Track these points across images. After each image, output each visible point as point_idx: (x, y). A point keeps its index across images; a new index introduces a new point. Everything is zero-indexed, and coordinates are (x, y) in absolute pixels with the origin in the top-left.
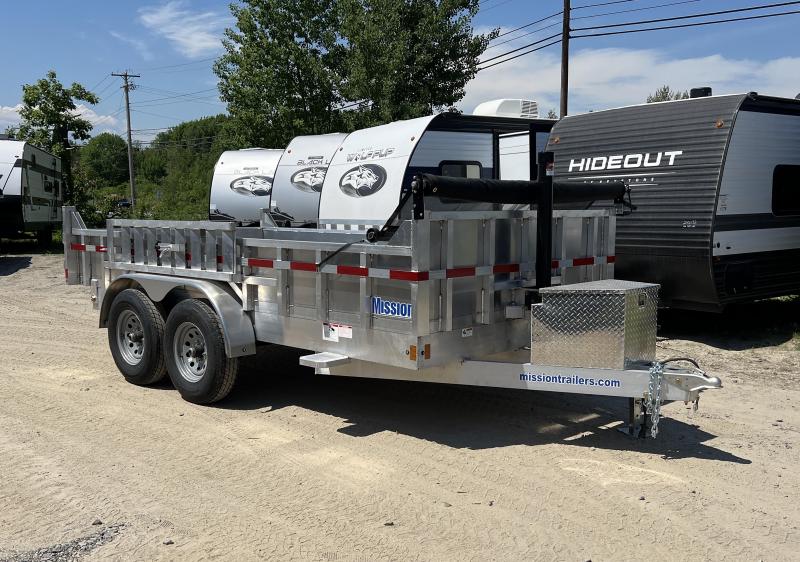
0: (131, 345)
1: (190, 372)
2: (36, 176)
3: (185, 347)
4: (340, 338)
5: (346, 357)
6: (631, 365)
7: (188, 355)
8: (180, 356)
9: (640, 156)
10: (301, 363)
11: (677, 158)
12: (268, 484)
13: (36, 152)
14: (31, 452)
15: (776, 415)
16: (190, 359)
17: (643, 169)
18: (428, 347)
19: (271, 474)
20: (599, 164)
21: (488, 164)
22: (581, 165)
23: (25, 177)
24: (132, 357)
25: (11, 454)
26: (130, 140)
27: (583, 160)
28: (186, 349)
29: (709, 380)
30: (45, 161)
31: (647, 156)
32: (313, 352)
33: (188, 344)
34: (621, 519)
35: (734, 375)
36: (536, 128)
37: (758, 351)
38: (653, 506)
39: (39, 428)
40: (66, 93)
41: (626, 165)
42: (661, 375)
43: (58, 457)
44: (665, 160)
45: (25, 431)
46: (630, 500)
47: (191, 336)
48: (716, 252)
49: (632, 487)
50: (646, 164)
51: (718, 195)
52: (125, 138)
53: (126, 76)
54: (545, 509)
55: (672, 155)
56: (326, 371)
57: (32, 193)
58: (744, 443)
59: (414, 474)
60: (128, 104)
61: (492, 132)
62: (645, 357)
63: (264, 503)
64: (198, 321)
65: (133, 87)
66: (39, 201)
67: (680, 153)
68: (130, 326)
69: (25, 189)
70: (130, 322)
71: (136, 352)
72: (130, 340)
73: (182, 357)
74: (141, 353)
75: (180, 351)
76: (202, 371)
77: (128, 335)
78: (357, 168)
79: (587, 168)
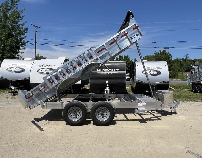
4: (143, 105)
16: (99, 116)
17: (112, 72)
41: (109, 71)
70: (72, 110)
71: (74, 117)
72: (71, 115)
73: (97, 116)
74: (77, 117)
75: (97, 114)
76: (105, 118)
77: (71, 113)
78: (44, 68)
79: (101, 71)
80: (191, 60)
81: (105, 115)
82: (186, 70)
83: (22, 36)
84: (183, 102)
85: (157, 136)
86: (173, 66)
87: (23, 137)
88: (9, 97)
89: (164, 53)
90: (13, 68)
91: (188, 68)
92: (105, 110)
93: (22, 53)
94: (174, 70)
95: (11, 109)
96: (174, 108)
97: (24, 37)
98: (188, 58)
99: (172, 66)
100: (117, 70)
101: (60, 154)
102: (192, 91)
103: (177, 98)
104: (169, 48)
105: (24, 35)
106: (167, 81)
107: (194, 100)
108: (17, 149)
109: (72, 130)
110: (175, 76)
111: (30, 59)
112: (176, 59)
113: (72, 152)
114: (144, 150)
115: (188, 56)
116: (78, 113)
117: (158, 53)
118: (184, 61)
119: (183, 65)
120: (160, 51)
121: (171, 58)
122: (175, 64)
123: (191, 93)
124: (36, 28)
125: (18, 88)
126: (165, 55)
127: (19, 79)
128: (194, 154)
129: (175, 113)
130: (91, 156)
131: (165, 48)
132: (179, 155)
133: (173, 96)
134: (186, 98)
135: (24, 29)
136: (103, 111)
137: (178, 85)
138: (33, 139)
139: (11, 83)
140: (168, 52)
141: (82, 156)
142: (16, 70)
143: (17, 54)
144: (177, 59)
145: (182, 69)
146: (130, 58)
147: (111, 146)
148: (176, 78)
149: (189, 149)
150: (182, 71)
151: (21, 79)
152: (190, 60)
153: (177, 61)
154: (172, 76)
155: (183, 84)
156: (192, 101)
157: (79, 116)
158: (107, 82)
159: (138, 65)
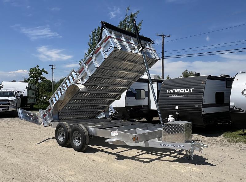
0: (61, 136)
1: (77, 144)
2: (31, 91)
3: (75, 137)
4: (115, 135)
5: (117, 140)
6: (186, 142)
7: (76, 139)
8: (74, 139)
9: (184, 90)
10: (106, 141)
11: (193, 90)
12: (99, 173)
13: (31, 85)
14: (39, 164)
15: (220, 154)
16: (77, 140)
17: (184, 93)
18: (138, 138)
19: (100, 170)
20: (174, 91)
21: (147, 90)
22: (170, 91)
23: (28, 91)
24: (61, 139)
25: (34, 165)
26: (53, 81)
27: (170, 90)
28: (75, 138)
29: (205, 146)
30: (33, 87)
31: (186, 89)
32: (108, 139)
33: (76, 136)
34: (186, 180)
35: (209, 143)
36: (158, 82)
37: (214, 137)
38: (193, 177)
39: (40, 158)
40: (41, 71)
41: (181, 92)
42: (193, 144)
43: (46, 166)
44: (190, 90)
45: (36, 159)
46: (188, 175)
47: (77, 134)
48: (203, 113)
49: (188, 172)
50: (185, 91)
51: (203, 99)
52: (52, 81)
53: (53, 66)
54: (168, 178)
55: (192, 89)
56: (111, 143)
57: (29, 96)
58: (213, 161)
59: (135, 170)
60: (53, 73)
61: (147, 82)
62: (189, 140)
63: (99, 177)
64: (79, 131)
65: (54, 68)
66: (31, 98)
67: (193, 89)
68: (61, 132)
69: (28, 95)
74: (64, 138)
76: (80, 143)
77: (60, 134)
124: (163, 38)
136: (79, 135)
158: (177, 108)
159: (237, 80)
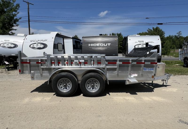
4: (134, 76)
20: (95, 45)
21: (63, 44)
61: (63, 38)
70: (62, 81)
71: (64, 89)
72: (61, 86)
73: (87, 87)
74: (67, 89)
75: (87, 86)
76: (95, 89)
77: (61, 85)
78: (35, 43)
79: (93, 46)
80: (184, 37)
81: (96, 87)
82: (178, 47)
83: (14, 13)
84: (174, 75)
85: (147, 107)
86: (166, 43)
87: (12, 107)
88: (4, 72)
89: (157, 30)
90: (6, 44)
91: (180, 45)
92: (95, 81)
93: (15, 30)
94: (166, 47)
95: (4, 82)
96: (165, 81)
97: (16, 13)
98: (181, 35)
99: (164, 43)
100: (109, 44)
101: (47, 123)
102: (184, 66)
103: (169, 72)
104: (162, 24)
105: (16, 11)
106: (159, 55)
107: (185, 74)
108: (4, 118)
109: (62, 101)
110: (167, 53)
111: (23, 35)
112: (168, 36)
113: (59, 121)
114: (133, 120)
115: (181, 33)
116: (68, 84)
117: (151, 30)
118: (176, 38)
119: (175, 42)
120: (153, 28)
121: (164, 35)
122: (167, 41)
123: (182, 68)
124: (28, 5)
125: (12, 63)
126: (157, 32)
127: (12, 55)
128: (186, 123)
129: (166, 86)
130: (79, 125)
131: (158, 24)
132: (170, 124)
133: (165, 70)
134: (178, 72)
135: (15, 5)
136: (93, 82)
137: (169, 61)
138: (21, 109)
139: (5, 59)
140: (161, 29)
141: (70, 125)
142: (9, 46)
143: (11, 31)
144: (170, 36)
145: (175, 46)
146: (123, 36)
147: (100, 116)
148: (167, 55)
149: (180, 119)
150: (173, 48)
151: (14, 55)
152: (182, 37)
153: (170, 38)
154: (164, 53)
155: (175, 60)
156: (183, 75)
157: (69, 87)
159: (130, 40)
